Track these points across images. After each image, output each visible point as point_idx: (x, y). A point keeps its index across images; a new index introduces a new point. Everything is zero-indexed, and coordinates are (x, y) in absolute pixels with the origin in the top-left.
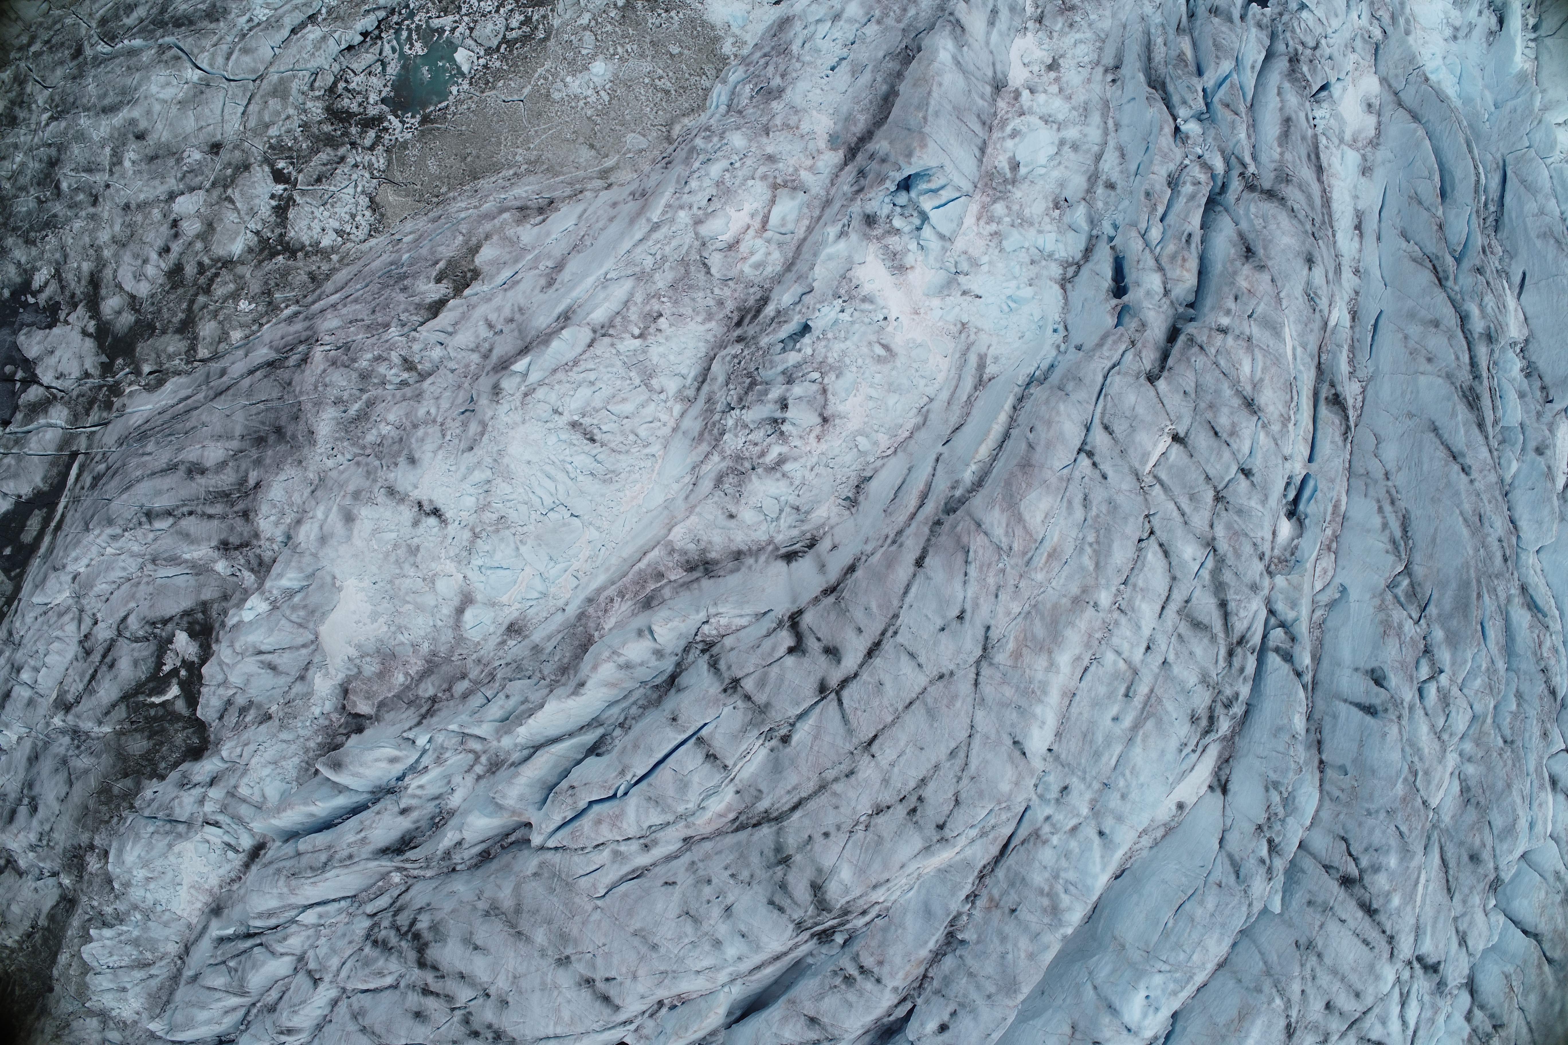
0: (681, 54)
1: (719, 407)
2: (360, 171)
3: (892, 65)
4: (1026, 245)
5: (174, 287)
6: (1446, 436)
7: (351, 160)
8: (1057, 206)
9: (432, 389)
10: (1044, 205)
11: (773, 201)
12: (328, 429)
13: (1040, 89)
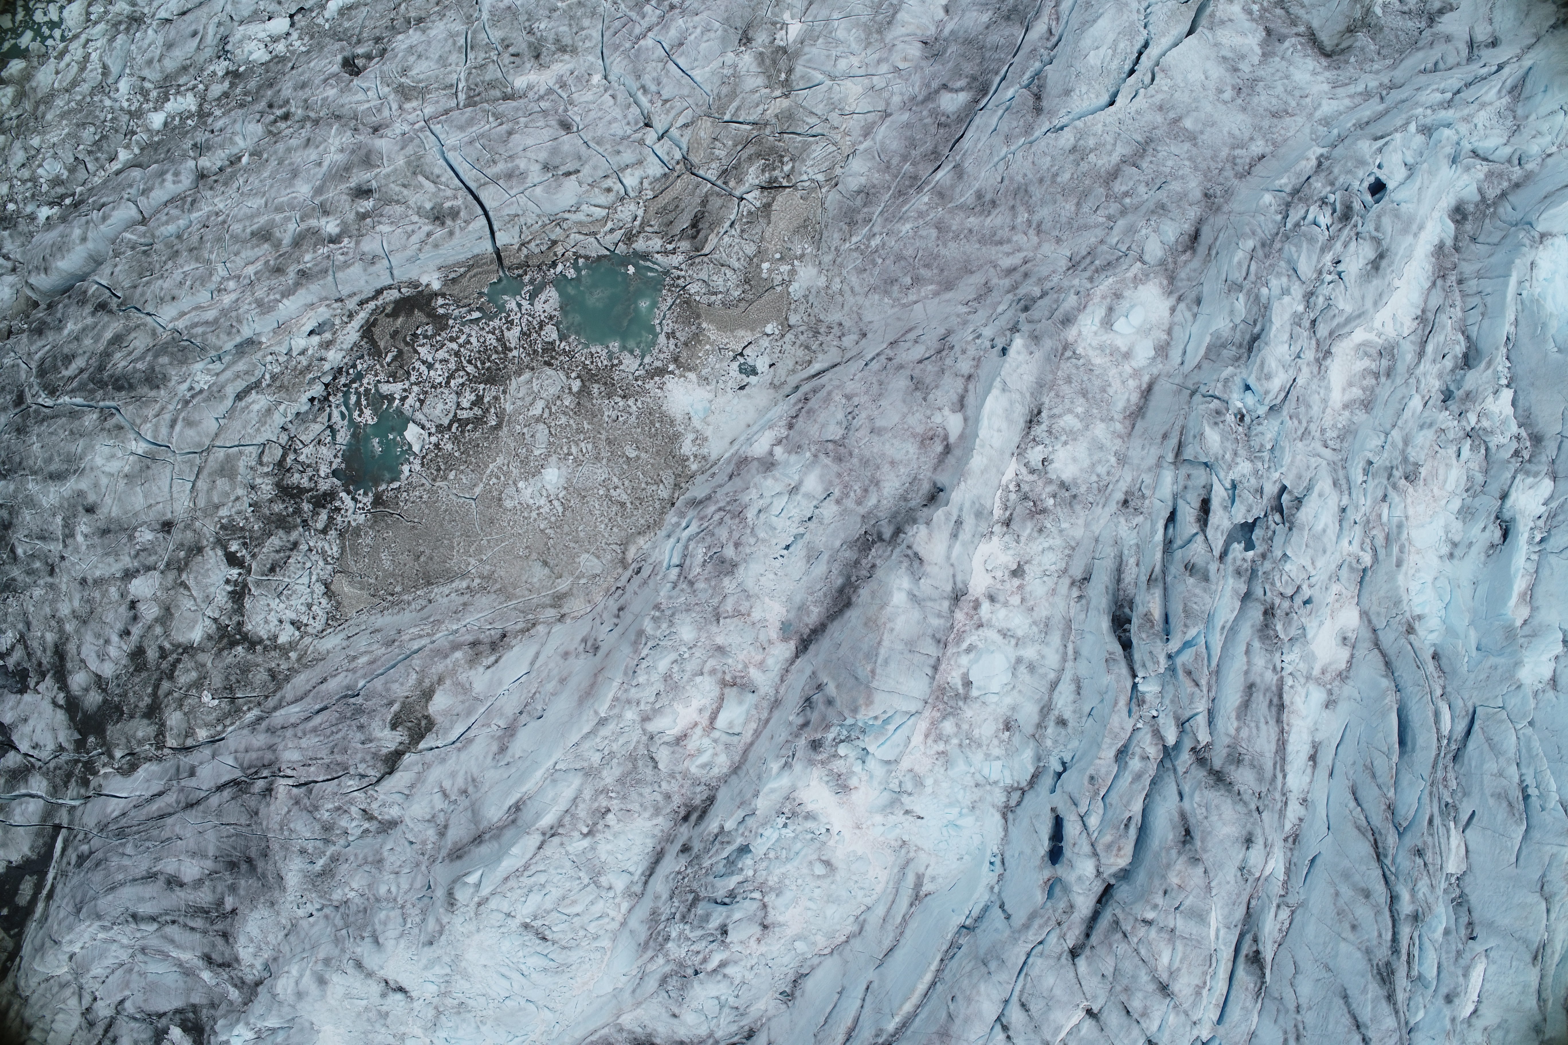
0: (638, 458)
1: (663, 918)
2: (314, 557)
3: (850, 555)
4: (972, 770)
5: (138, 669)
6: (1354, 1006)
7: (304, 547)
8: (1008, 728)
9: (392, 859)
10: (994, 728)
11: (722, 698)
12: (296, 880)
13: (1002, 598)
